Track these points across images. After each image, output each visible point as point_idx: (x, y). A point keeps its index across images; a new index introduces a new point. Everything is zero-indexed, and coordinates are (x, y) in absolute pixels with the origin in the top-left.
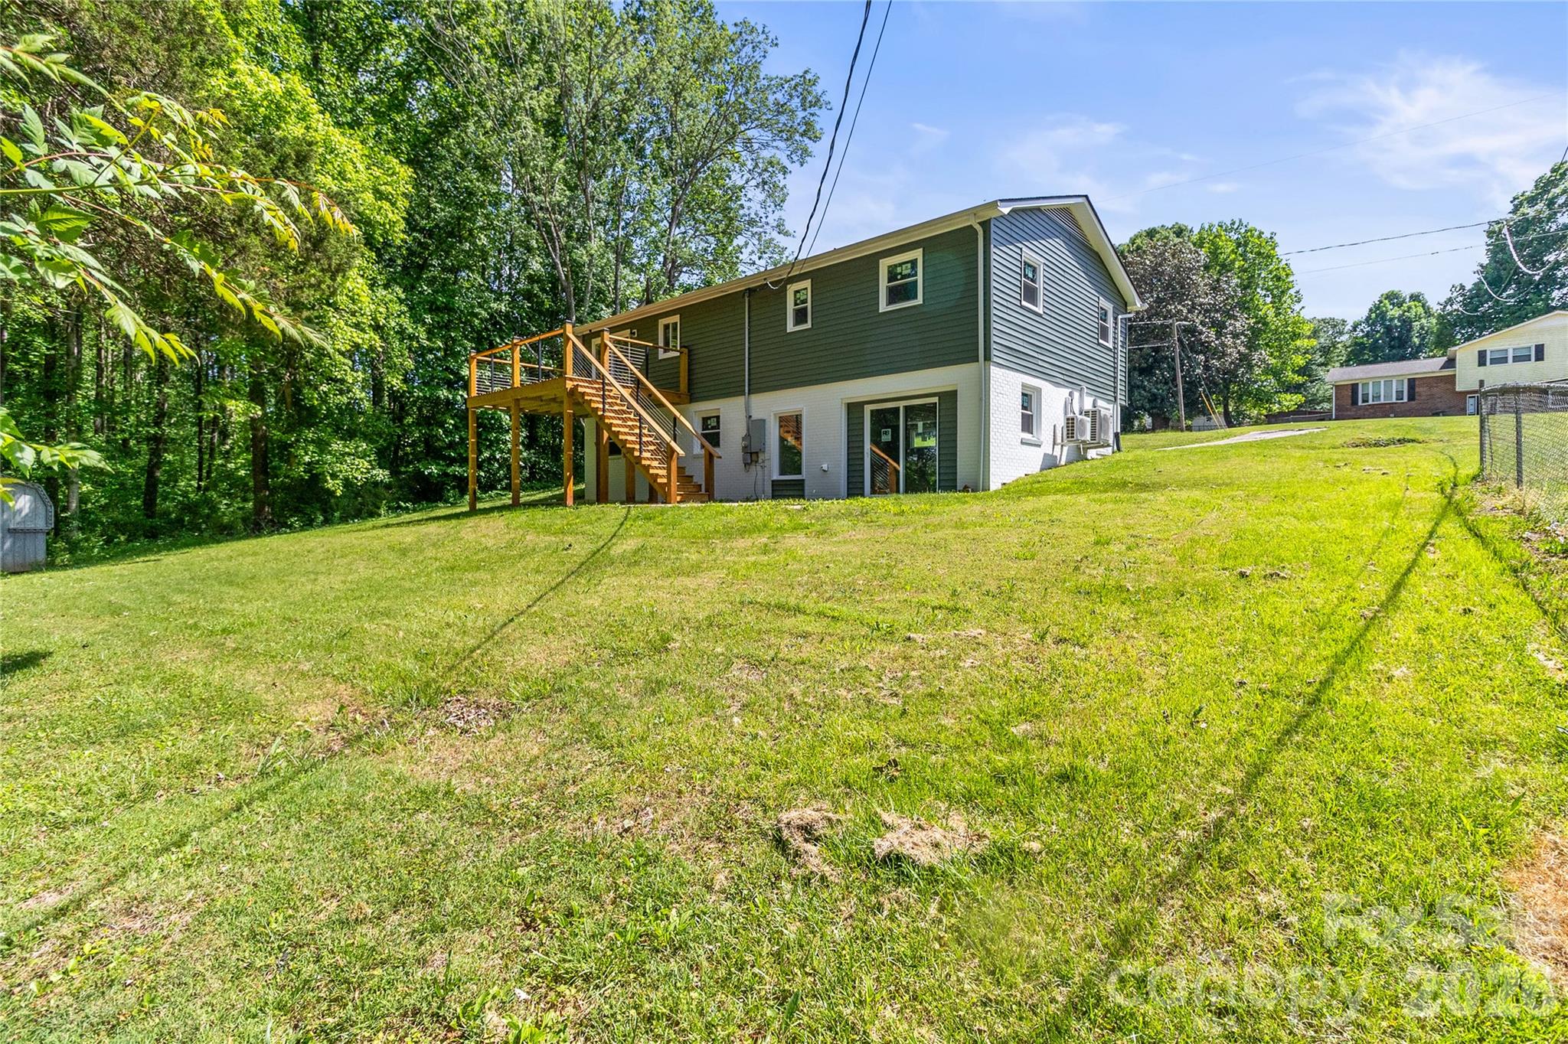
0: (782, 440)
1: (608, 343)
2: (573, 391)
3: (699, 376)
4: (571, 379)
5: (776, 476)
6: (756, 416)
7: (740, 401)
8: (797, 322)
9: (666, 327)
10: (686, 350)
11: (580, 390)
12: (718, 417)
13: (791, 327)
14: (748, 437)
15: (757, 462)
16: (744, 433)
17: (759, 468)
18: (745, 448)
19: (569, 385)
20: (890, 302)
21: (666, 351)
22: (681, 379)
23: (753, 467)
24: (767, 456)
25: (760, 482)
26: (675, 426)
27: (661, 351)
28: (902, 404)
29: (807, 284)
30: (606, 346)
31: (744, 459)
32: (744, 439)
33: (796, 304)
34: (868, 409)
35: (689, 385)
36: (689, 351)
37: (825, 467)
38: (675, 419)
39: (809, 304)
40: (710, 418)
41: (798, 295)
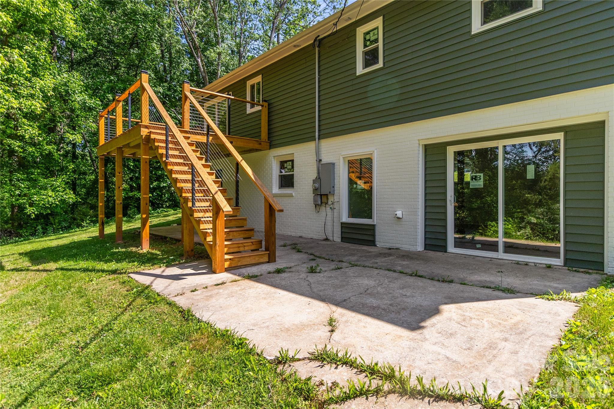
0: (351, 182)
1: (188, 94)
2: (148, 139)
3: (277, 125)
4: (146, 127)
5: (345, 218)
6: (326, 159)
7: (311, 145)
8: (367, 64)
9: (253, 87)
10: (266, 104)
11: (153, 136)
12: (292, 161)
13: (360, 70)
14: (318, 179)
15: (326, 203)
16: (314, 175)
17: (328, 209)
18: (315, 190)
19: (144, 132)
20: (484, 22)
21: (252, 106)
22: (262, 129)
23: (323, 208)
24: (336, 198)
25: (329, 224)
26: (237, 172)
27: (248, 105)
28: (500, 144)
29: (378, 22)
30: (186, 97)
31: (315, 201)
32: (314, 181)
33: (365, 46)
34: (451, 151)
35: (269, 134)
36: (269, 105)
37: (399, 214)
38: (238, 164)
39: (380, 44)
40: (286, 162)
41: (368, 37)
